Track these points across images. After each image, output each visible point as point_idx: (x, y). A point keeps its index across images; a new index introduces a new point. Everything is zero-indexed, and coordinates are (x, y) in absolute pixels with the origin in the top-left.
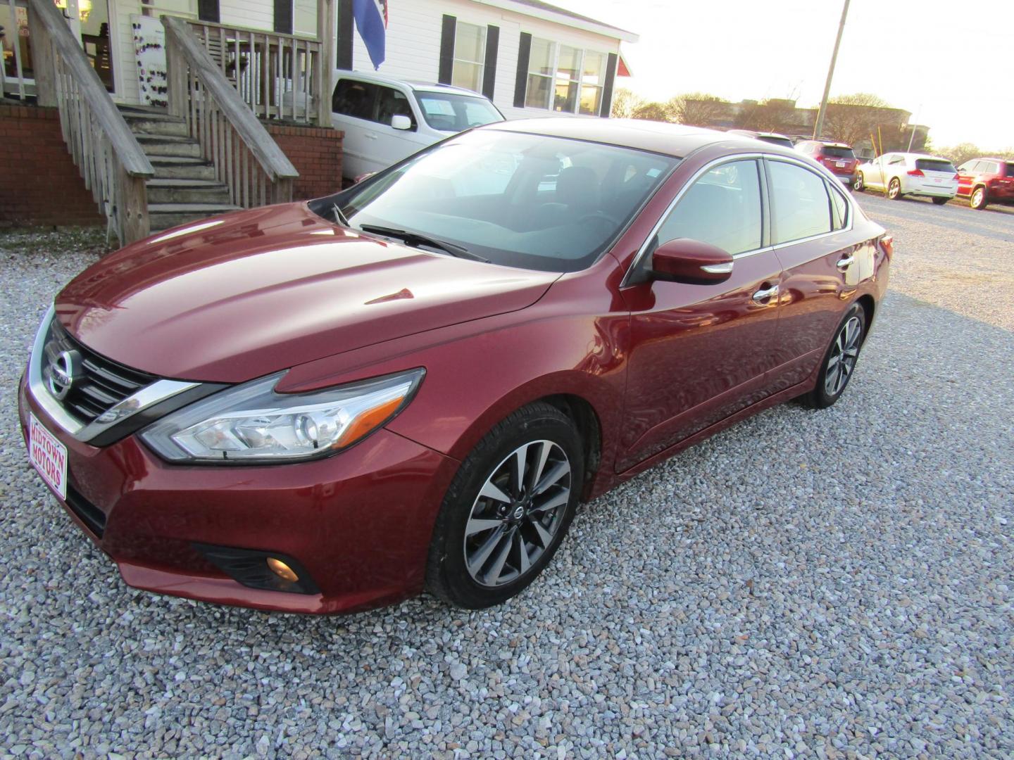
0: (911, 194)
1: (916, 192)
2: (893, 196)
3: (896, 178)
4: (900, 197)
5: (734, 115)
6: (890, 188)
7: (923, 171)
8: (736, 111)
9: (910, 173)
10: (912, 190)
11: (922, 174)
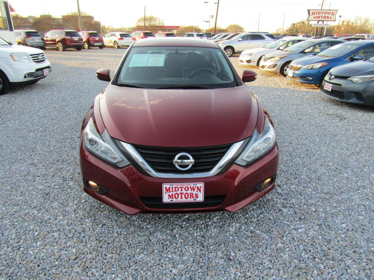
0: (122, 46)
1: (123, 45)
2: (117, 48)
3: (115, 41)
4: (119, 47)
5: (32, 23)
6: (114, 45)
7: (123, 38)
8: (32, 21)
9: (119, 39)
10: (122, 45)
11: (122, 39)
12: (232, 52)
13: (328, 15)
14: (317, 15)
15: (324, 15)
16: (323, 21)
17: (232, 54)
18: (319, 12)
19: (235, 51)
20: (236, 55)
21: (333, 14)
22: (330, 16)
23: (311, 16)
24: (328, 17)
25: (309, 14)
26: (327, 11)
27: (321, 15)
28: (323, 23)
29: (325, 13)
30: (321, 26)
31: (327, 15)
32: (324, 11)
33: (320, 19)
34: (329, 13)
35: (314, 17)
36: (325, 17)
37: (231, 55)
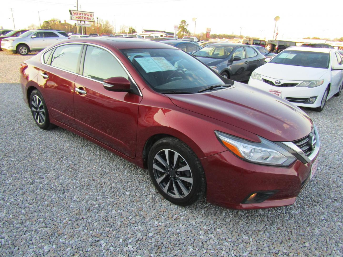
12: (27, 50)
13: (88, 17)
14: (79, 16)
15: (84, 16)
16: (85, 21)
17: (28, 53)
18: (79, 13)
19: (31, 49)
20: (32, 53)
21: (91, 16)
22: (89, 17)
23: (73, 17)
24: (88, 18)
25: (71, 14)
26: (86, 13)
27: (81, 16)
28: (85, 23)
29: (85, 15)
30: (84, 26)
31: (86, 16)
32: (84, 13)
33: (82, 19)
34: (88, 15)
35: (76, 17)
36: (85, 18)
37: (26, 53)
